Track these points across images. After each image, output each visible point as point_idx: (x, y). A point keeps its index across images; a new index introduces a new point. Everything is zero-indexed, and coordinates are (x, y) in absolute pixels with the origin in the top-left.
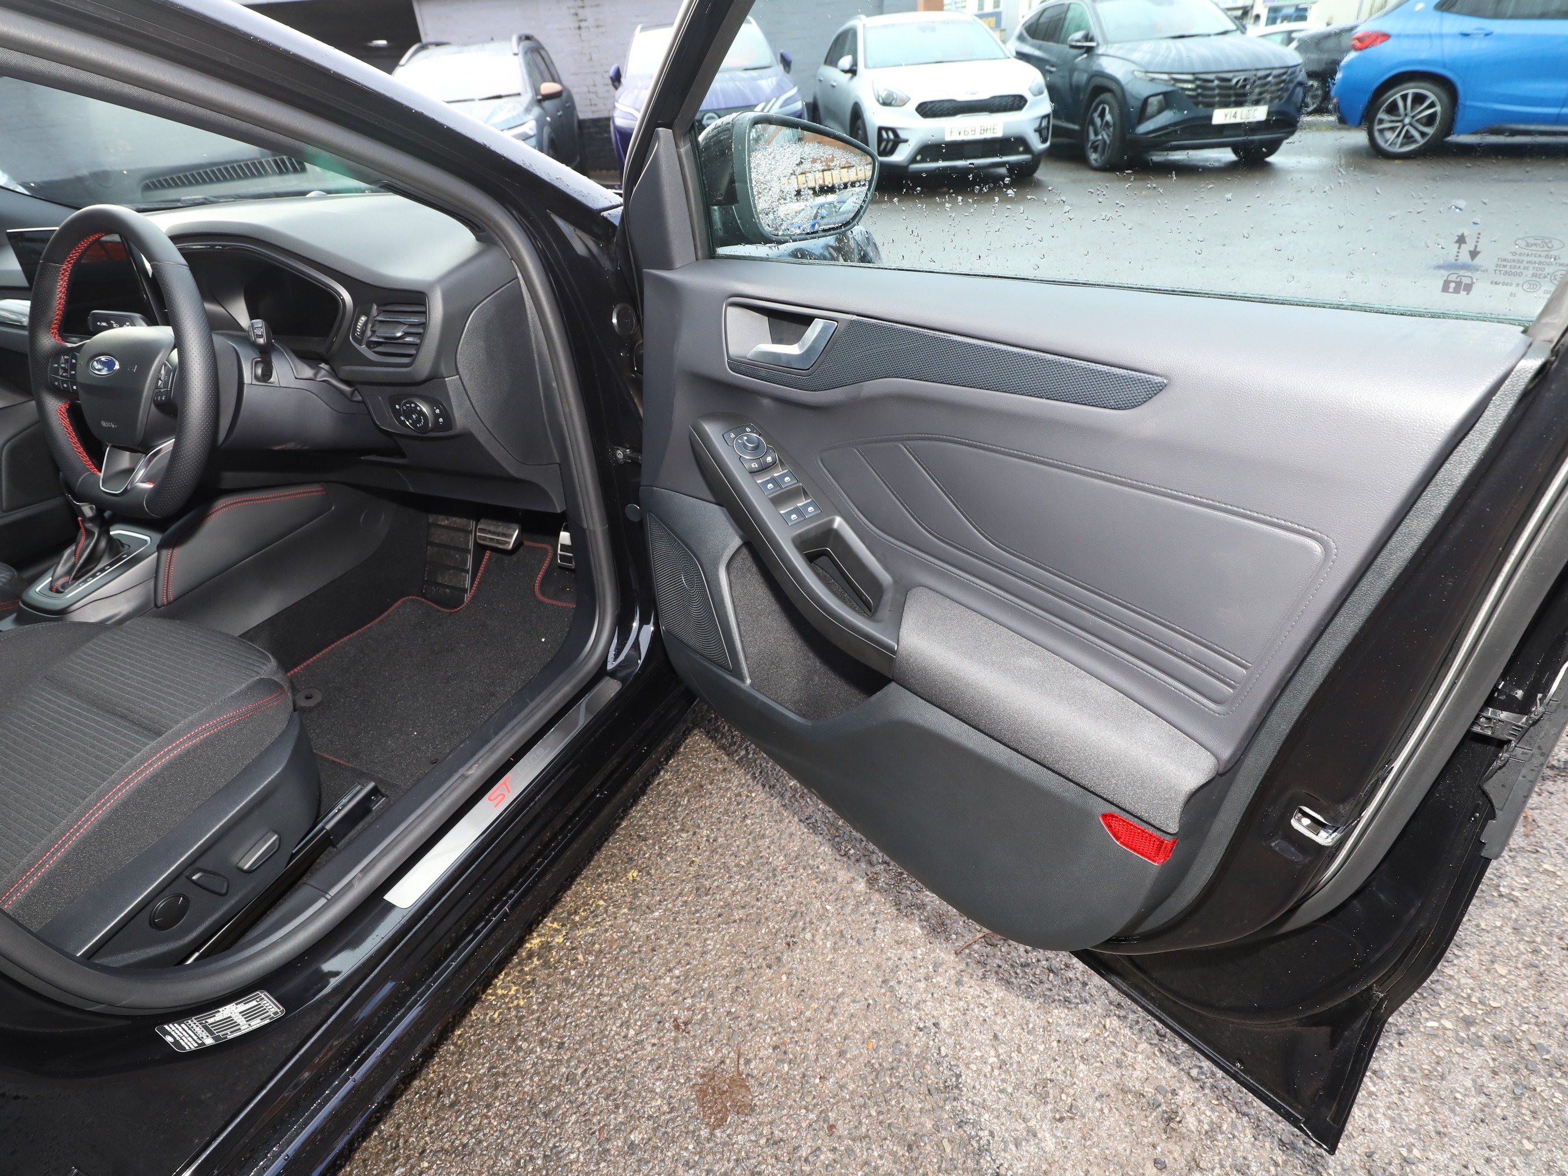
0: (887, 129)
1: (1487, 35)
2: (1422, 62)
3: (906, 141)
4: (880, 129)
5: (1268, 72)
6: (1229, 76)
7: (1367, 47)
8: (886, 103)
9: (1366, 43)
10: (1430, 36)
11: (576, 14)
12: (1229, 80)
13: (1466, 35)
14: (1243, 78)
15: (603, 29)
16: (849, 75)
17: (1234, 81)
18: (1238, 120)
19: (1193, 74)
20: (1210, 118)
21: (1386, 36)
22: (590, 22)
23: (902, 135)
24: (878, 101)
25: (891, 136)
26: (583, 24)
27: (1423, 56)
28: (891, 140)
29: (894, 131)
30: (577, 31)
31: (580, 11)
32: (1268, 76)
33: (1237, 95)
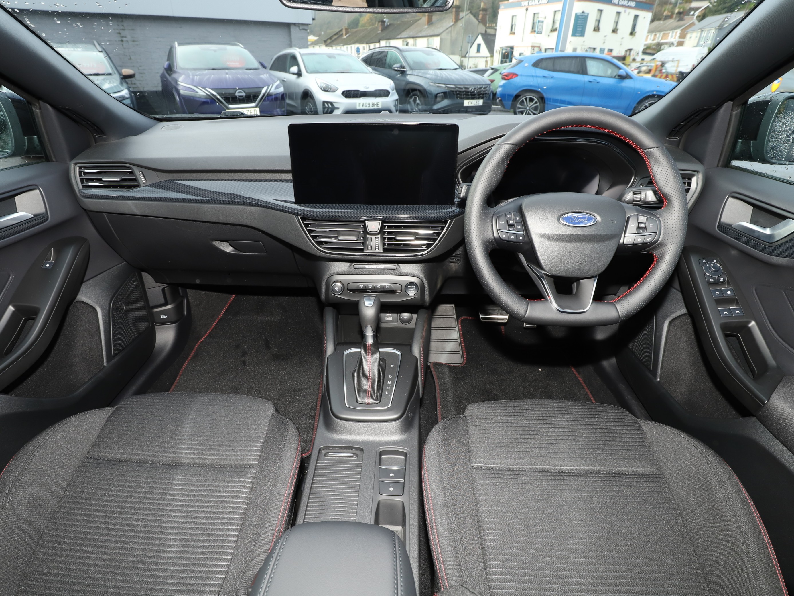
0: (328, 102)
1: (552, 77)
2: (531, 86)
3: (338, 108)
4: (324, 102)
5: (481, 86)
6: (468, 87)
7: (510, 79)
8: (326, 90)
9: (510, 77)
10: (533, 76)
11: (120, 33)
12: (468, 88)
13: (545, 77)
14: (473, 88)
15: (137, 43)
16: (296, 76)
17: (470, 89)
18: (473, 105)
19: (455, 85)
20: (463, 103)
21: (516, 75)
22: (129, 38)
23: (336, 105)
24: (321, 89)
25: (330, 106)
26: (124, 39)
27: (531, 83)
28: (330, 108)
29: (331, 103)
30: (120, 42)
31: (121, 32)
32: (482, 87)
33: (471, 95)
